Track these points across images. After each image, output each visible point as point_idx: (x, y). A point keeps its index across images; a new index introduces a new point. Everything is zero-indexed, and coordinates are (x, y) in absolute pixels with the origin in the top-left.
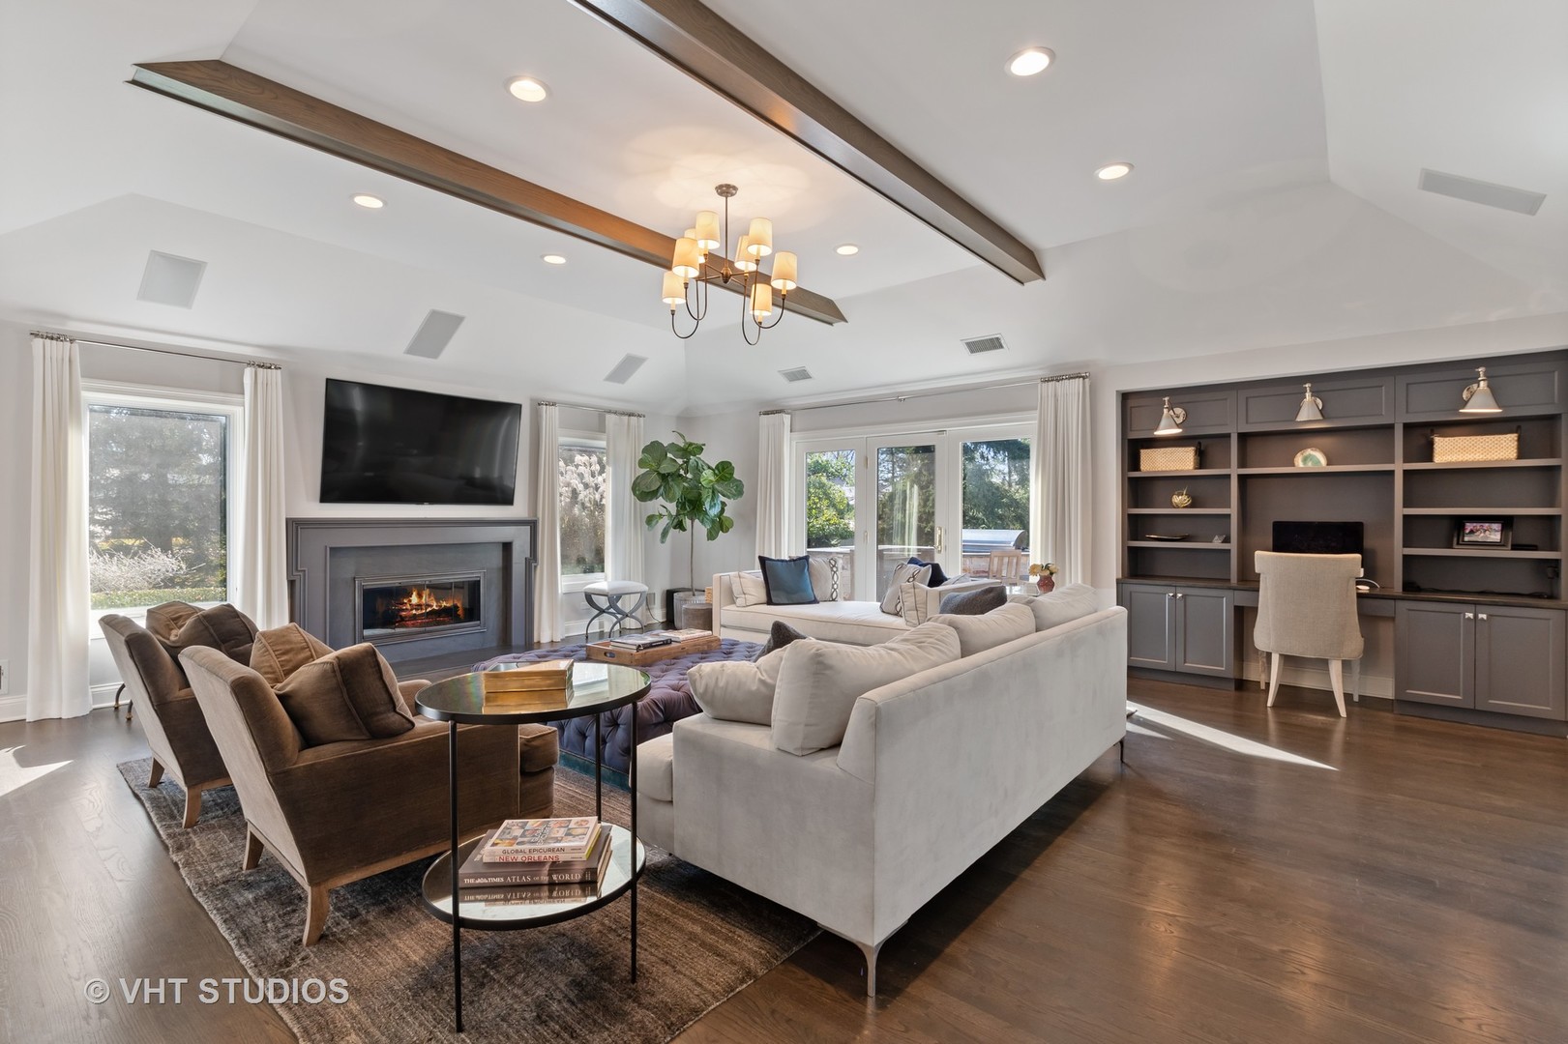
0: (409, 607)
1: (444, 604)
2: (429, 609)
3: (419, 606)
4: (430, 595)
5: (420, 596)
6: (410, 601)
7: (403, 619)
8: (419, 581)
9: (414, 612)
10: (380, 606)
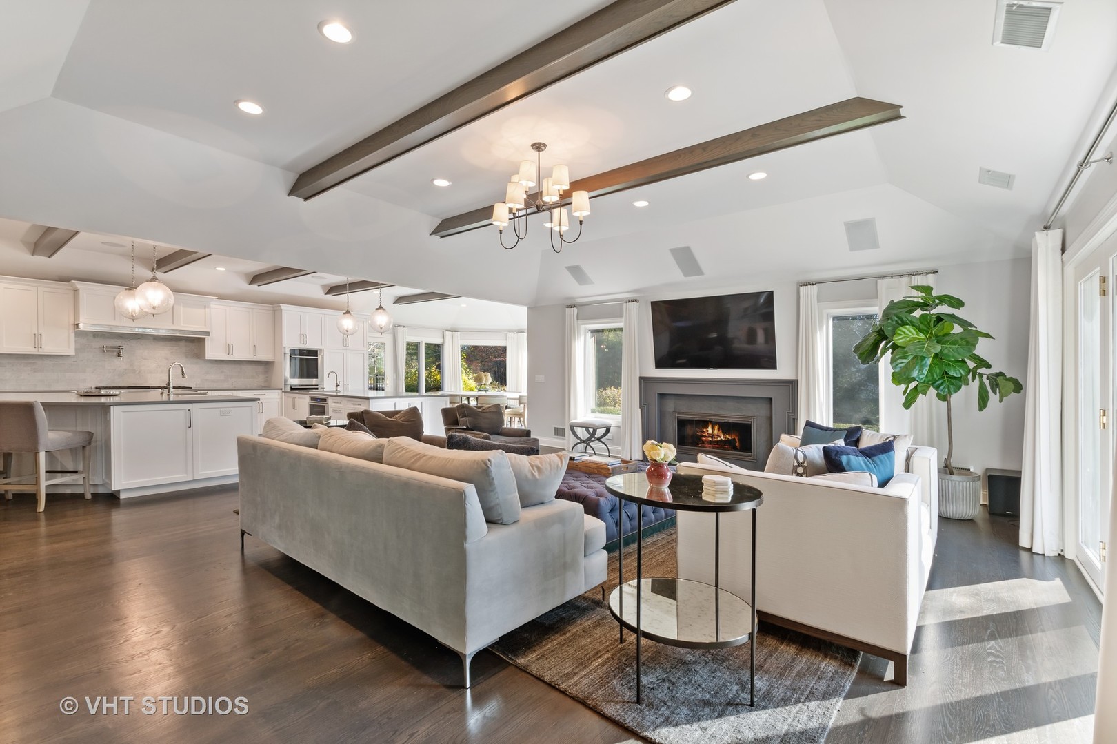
0: (707, 435)
1: (728, 437)
2: (719, 439)
3: (713, 436)
4: (719, 429)
5: (713, 429)
6: (707, 431)
7: (703, 442)
8: (713, 419)
9: (710, 439)
10: (689, 431)
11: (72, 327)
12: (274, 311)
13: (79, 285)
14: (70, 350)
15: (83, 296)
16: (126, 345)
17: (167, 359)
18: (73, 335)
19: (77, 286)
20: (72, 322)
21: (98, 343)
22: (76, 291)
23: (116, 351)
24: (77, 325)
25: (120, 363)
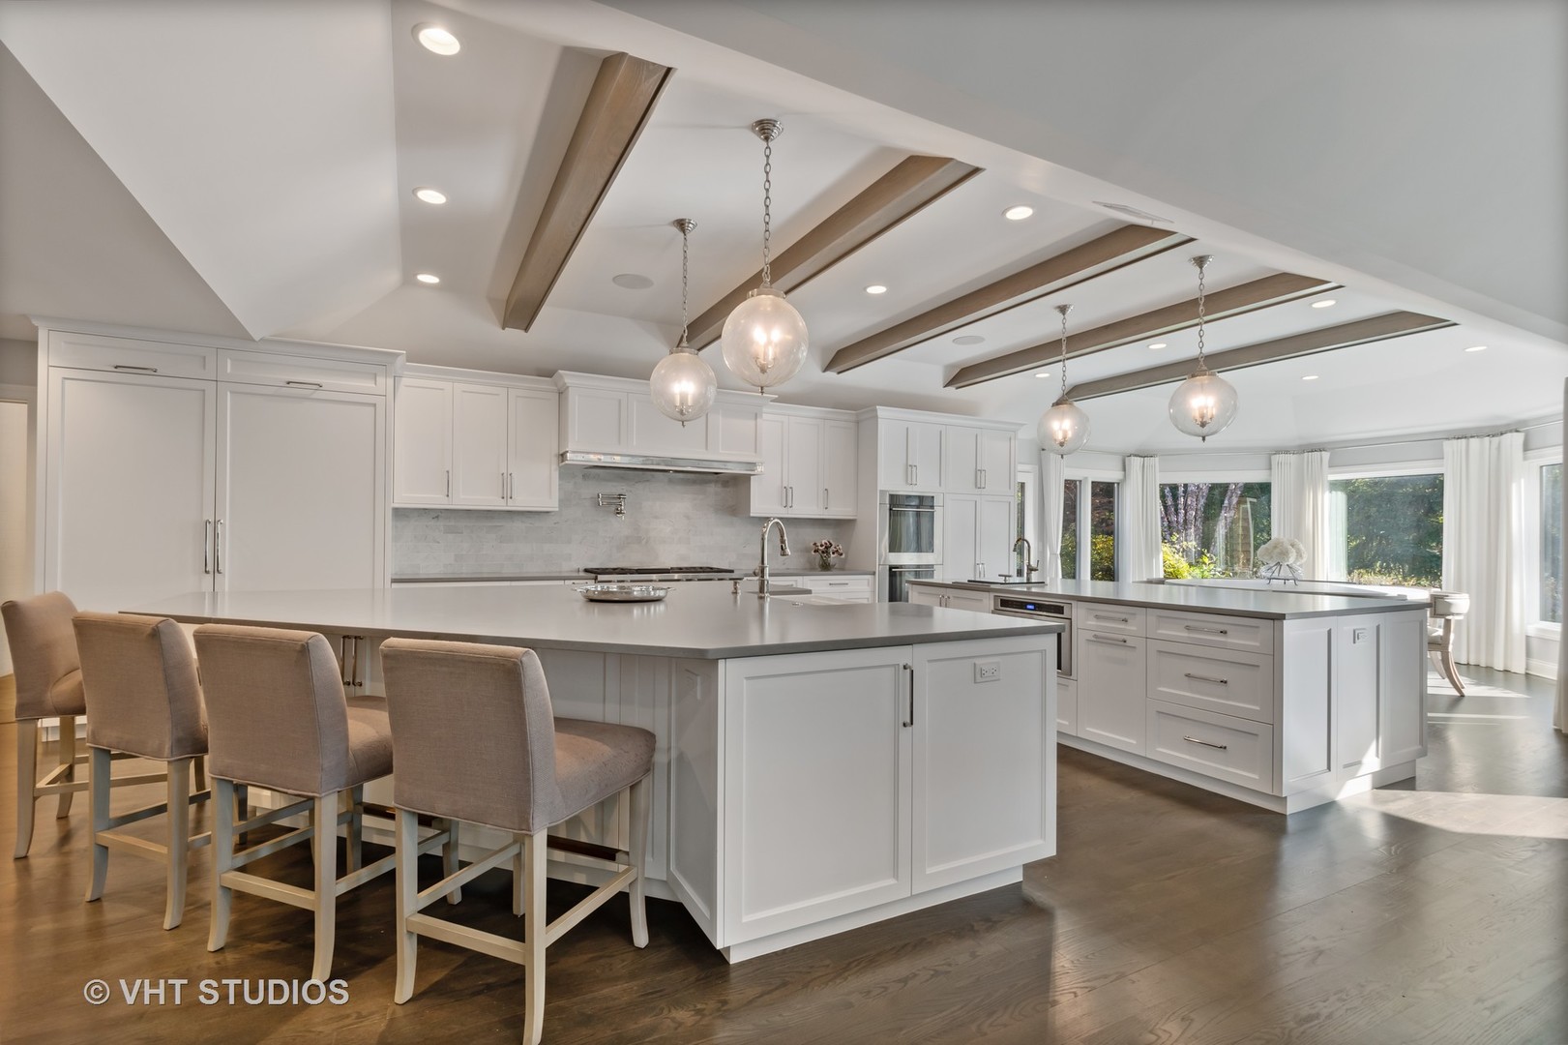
11: (555, 460)
12: (858, 422)
13: (569, 378)
14: (551, 503)
15: (574, 399)
16: (633, 492)
17: (688, 518)
18: (556, 475)
19: (566, 381)
20: (555, 451)
21: (591, 489)
22: (562, 393)
23: (615, 505)
24: (563, 456)
25: (620, 526)
